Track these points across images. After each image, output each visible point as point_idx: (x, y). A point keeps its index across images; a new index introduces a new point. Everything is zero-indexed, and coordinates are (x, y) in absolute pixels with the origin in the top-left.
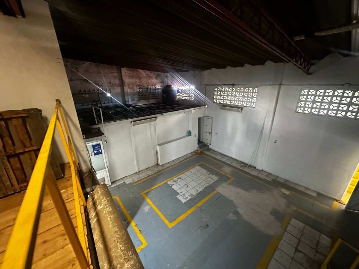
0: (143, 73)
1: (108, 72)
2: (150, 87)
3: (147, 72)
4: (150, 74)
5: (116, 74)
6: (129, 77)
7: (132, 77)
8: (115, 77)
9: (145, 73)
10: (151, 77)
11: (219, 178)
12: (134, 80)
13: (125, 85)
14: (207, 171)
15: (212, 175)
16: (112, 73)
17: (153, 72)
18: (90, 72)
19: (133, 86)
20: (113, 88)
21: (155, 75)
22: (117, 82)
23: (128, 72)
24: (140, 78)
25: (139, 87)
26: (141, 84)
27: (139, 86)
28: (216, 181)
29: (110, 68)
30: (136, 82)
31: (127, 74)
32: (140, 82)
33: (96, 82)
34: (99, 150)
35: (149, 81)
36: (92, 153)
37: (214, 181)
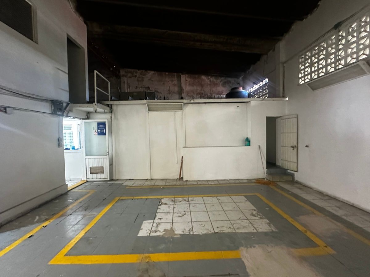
0: (207, 80)
1: (169, 80)
2: (214, 95)
3: (213, 79)
4: (215, 80)
5: (176, 82)
6: (190, 84)
7: (192, 85)
8: (174, 85)
9: (209, 80)
10: (217, 84)
11: (274, 230)
12: (195, 88)
13: (184, 92)
14: (254, 208)
15: (261, 218)
16: (172, 81)
17: (219, 78)
18: (152, 81)
19: (193, 94)
20: (171, 96)
21: (221, 83)
22: (176, 89)
23: (189, 79)
24: (202, 86)
25: (200, 96)
26: (203, 92)
27: (200, 94)
28: (258, 233)
29: (170, 76)
30: (197, 89)
31: (187, 81)
32: (201, 90)
33: (156, 90)
34: (103, 130)
35: (214, 89)
36: (96, 132)
37: (255, 231)
